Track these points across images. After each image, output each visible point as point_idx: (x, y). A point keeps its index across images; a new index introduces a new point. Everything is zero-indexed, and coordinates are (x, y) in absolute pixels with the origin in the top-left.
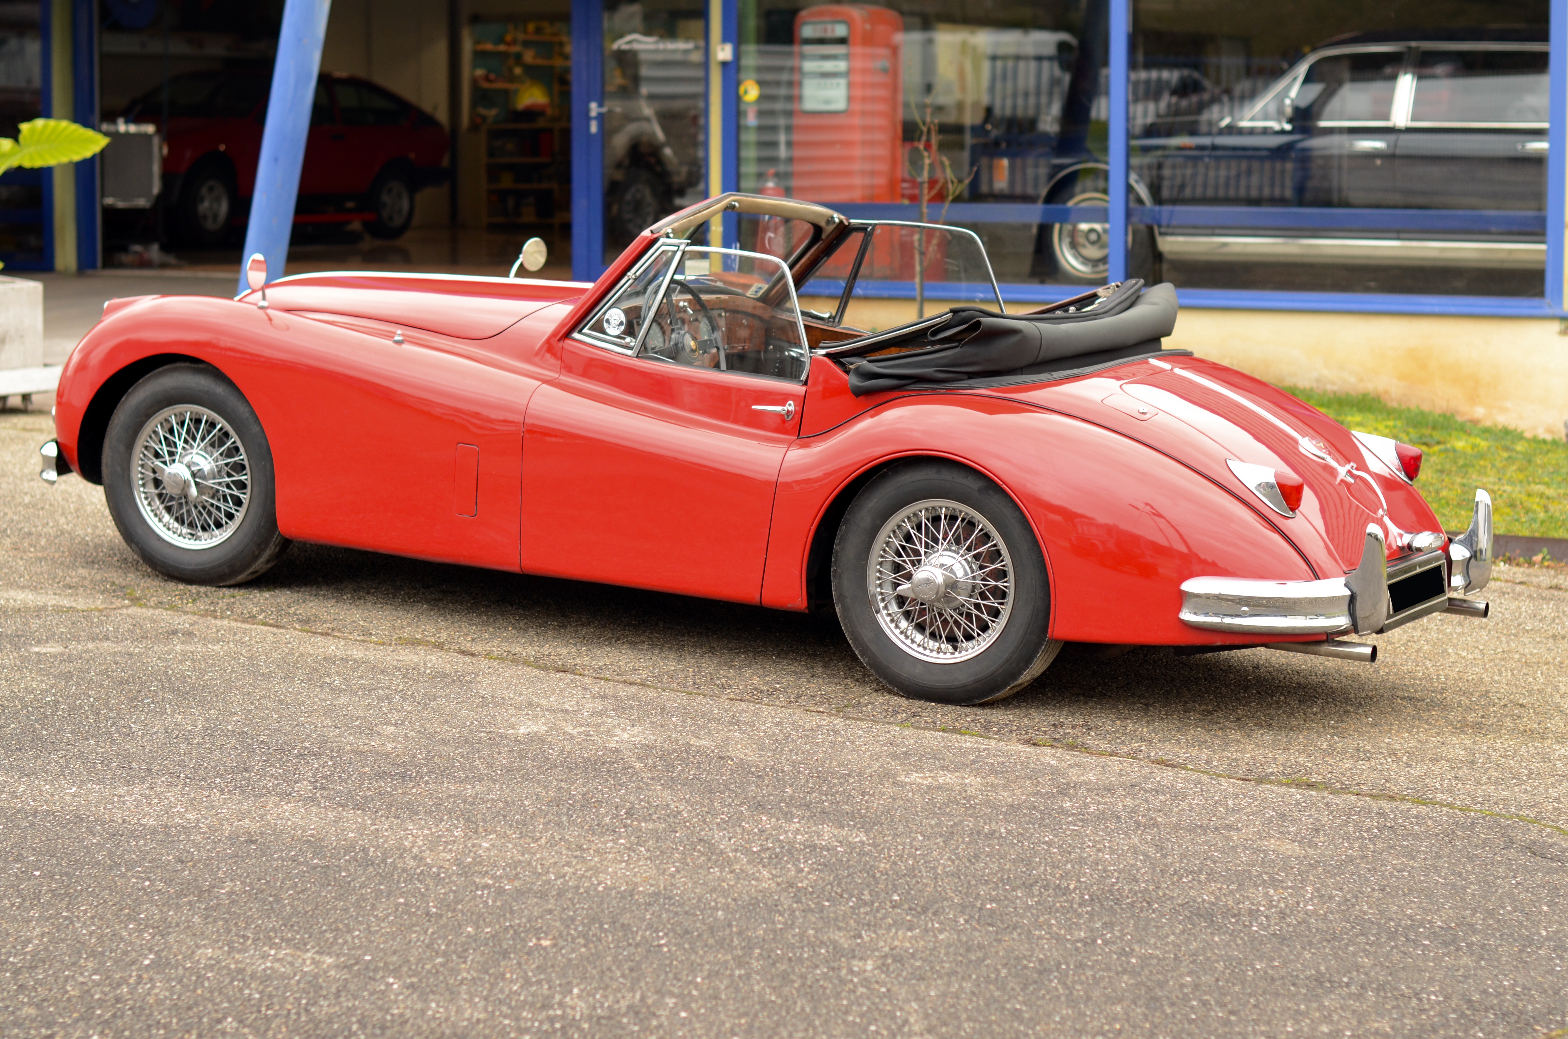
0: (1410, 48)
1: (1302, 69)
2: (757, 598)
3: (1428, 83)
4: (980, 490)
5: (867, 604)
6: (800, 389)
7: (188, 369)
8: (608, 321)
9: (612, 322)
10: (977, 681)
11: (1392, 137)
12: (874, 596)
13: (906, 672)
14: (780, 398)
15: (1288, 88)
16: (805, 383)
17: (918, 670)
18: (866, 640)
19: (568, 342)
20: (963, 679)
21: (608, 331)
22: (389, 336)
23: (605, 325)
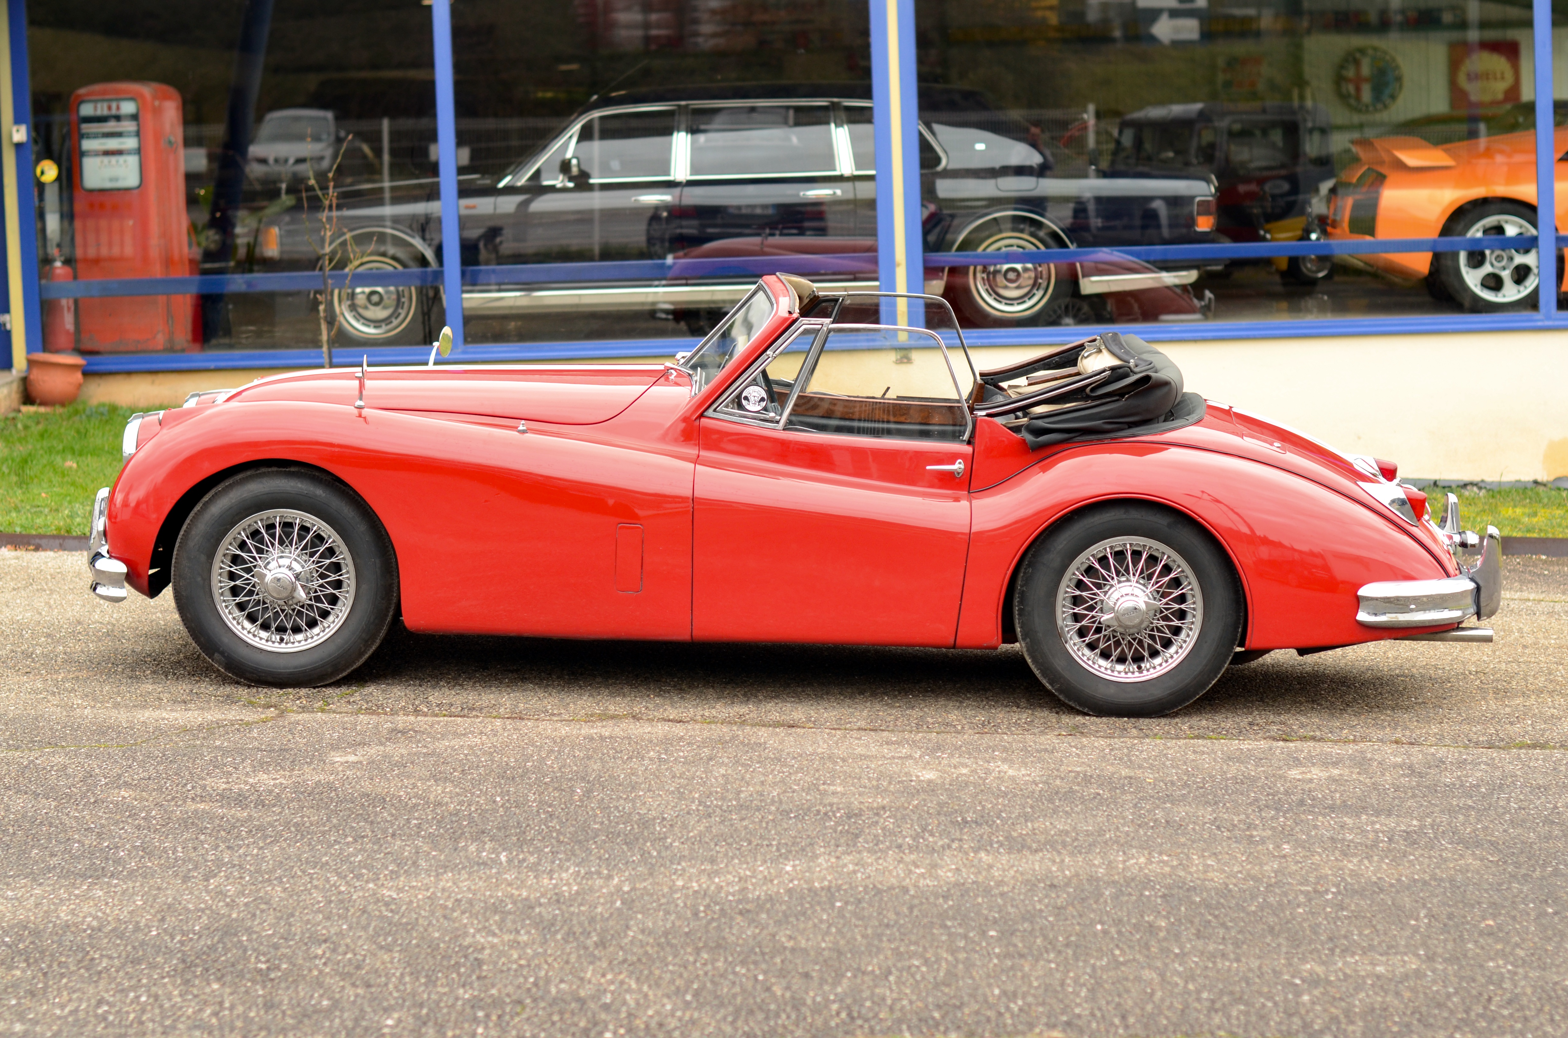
0: (679, 106)
1: (576, 128)
2: (952, 641)
3: (702, 138)
4: (1169, 526)
5: (1058, 636)
6: (968, 449)
7: (278, 474)
8: (746, 398)
9: (752, 399)
10: (1170, 694)
11: (677, 191)
12: (1062, 628)
13: (1102, 693)
14: (951, 458)
15: (566, 146)
16: (969, 443)
17: (1112, 690)
18: (1059, 669)
19: (703, 420)
20: (1158, 693)
21: (748, 407)
22: (514, 428)
23: (744, 402)
